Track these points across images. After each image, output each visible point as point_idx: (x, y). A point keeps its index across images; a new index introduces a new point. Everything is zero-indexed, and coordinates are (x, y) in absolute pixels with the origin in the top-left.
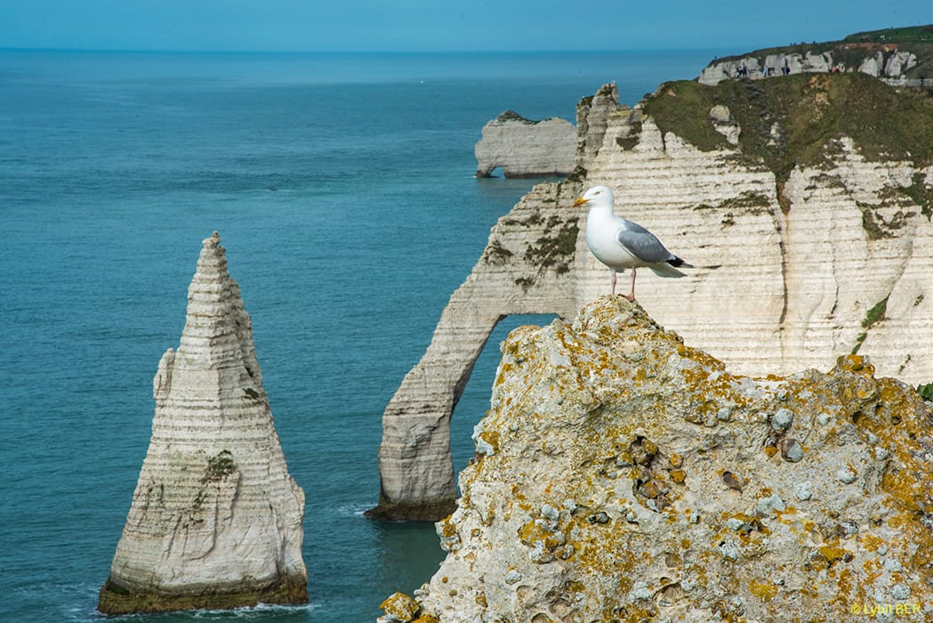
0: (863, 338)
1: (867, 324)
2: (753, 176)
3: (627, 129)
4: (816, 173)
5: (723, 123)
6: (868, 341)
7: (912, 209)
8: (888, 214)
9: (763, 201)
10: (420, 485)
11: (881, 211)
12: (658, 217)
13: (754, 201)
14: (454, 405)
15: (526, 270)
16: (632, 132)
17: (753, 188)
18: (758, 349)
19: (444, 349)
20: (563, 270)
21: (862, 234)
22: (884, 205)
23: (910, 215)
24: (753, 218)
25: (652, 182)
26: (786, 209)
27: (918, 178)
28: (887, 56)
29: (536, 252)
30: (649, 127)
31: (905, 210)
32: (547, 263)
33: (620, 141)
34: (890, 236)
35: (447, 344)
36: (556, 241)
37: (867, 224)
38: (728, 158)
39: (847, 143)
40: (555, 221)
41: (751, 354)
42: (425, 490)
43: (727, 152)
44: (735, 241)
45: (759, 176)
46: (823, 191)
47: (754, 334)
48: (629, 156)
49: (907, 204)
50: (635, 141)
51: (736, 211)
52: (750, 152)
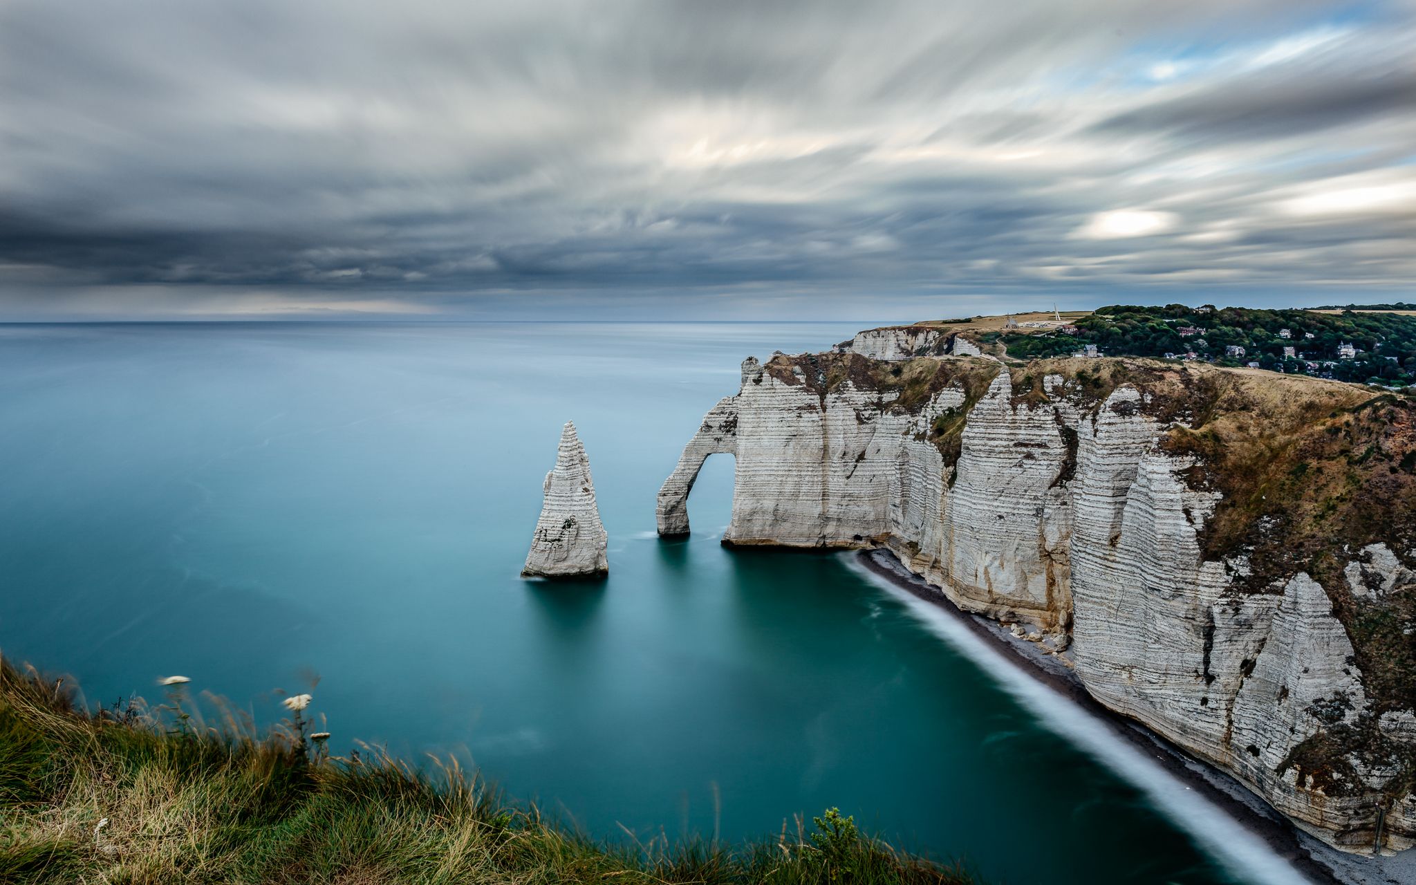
0: (856, 466)
1: (857, 461)
2: (810, 397)
3: (758, 375)
4: (837, 396)
5: (798, 374)
6: (858, 468)
7: (876, 412)
8: (867, 414)
9: (814, 408)
10: (673, 526)
11: (863, 413)
12: (770, 414)
13: (811, 408)
14: (688, 493)
15: (720, 434)
16: (760, 377)
17: (810, 402)
18: (812, 471)
19: (683, 468)
20: (734, 434)
21: (856, 422)
22: (865, 410)
23: (875, 414)
24: (809, 415)
25: (768, 398)
26: (824, 411)
27: (880, 399)
28: (928, 332)
29: (723, 426)
30: (766, 375)
31: (873, 412)
32: (728, 431)
33: (754, 381)
34: (867, 423)
35: (684, 466)
36: (732, 422)
37: (858, 418)
38: (800, 389)
39: (850, 383)
40: (731, 413)
41: (810, 473)
42: (675, 529)
43: (799, 386)
44: (802, 424)
45: (812, 397)
46: (839, 404)
47: (810, 465)
48: (759, 387)
49: (874, 410)
50: (761, 381)
51: (803, 411)
52: (810, 386)
